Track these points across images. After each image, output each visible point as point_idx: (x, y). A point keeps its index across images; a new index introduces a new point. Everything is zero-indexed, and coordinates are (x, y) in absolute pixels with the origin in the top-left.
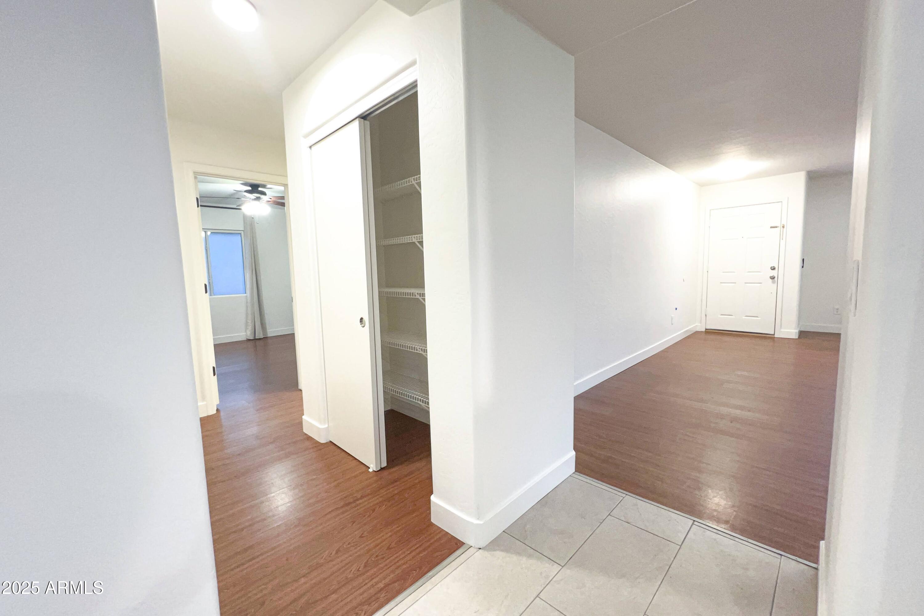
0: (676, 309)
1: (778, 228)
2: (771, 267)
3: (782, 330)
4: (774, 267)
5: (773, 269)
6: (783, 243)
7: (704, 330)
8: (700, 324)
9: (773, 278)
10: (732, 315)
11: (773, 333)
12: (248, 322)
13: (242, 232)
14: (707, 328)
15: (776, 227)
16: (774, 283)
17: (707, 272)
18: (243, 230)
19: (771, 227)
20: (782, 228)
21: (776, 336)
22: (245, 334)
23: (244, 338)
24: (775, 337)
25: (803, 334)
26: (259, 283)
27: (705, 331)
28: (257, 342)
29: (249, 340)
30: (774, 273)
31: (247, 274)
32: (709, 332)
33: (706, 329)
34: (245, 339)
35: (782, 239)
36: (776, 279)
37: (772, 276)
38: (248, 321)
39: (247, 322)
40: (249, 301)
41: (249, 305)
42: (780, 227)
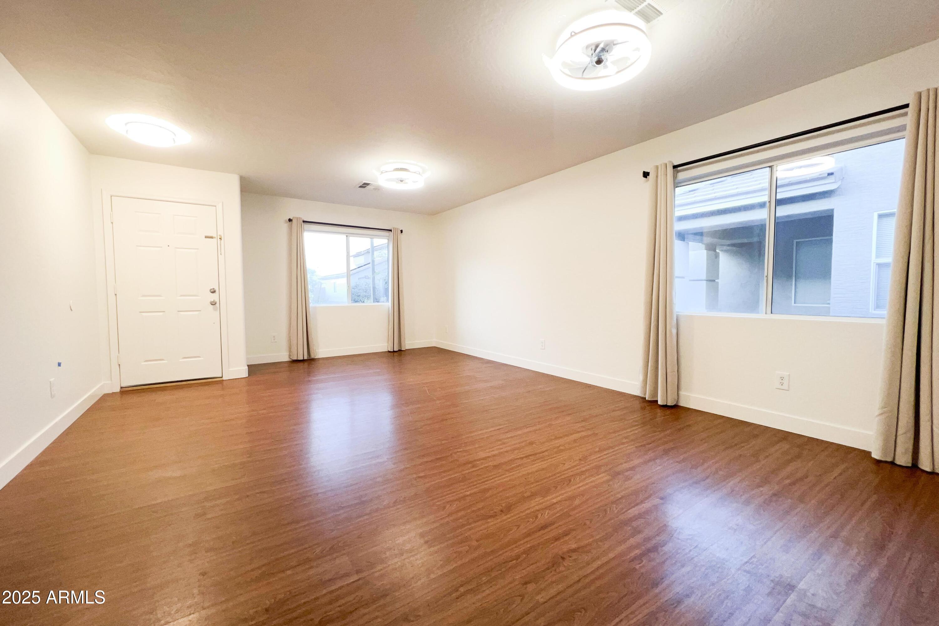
0: (59, 365)
1: (214, 239)
2: (211, 289)
3: (230, 370)
4: (213, 289)
5: (214, 292)
6: (221, 258)
7: (118, 390)
8: (110, 382)
9: (213, 304)
10: (162, 360)
11: (221, 376)
14: (123, 385)
15: (212, 237)
16: (215, 310)
17: (114, 296)
19: (206, 237)
20: (219, 240)
21: (224, 378)
24: (223, 380)
25: (253, 369)
27: (120, 391)
30: (214, 297)
32: (126, 392)
33: (121, 388)
35: (221, 254)
36: (218, 305)
37: (212, 300)
42: (216, 237)
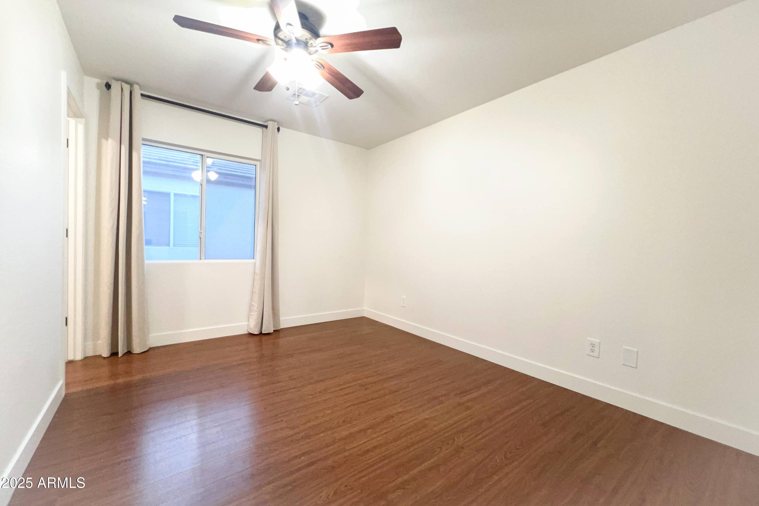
12: (254, 306)
13: (258, 163)
18: (259, 158)
22: (247, 323)
23: (244, 331)
26: (276, 244)
28: (264, 338)
29: (251, 335)
31: (259, 228)
34: (247, 333)
38: (253, 303)
39: (251, 306)
40: (258, 271)
41: (257, 277)
